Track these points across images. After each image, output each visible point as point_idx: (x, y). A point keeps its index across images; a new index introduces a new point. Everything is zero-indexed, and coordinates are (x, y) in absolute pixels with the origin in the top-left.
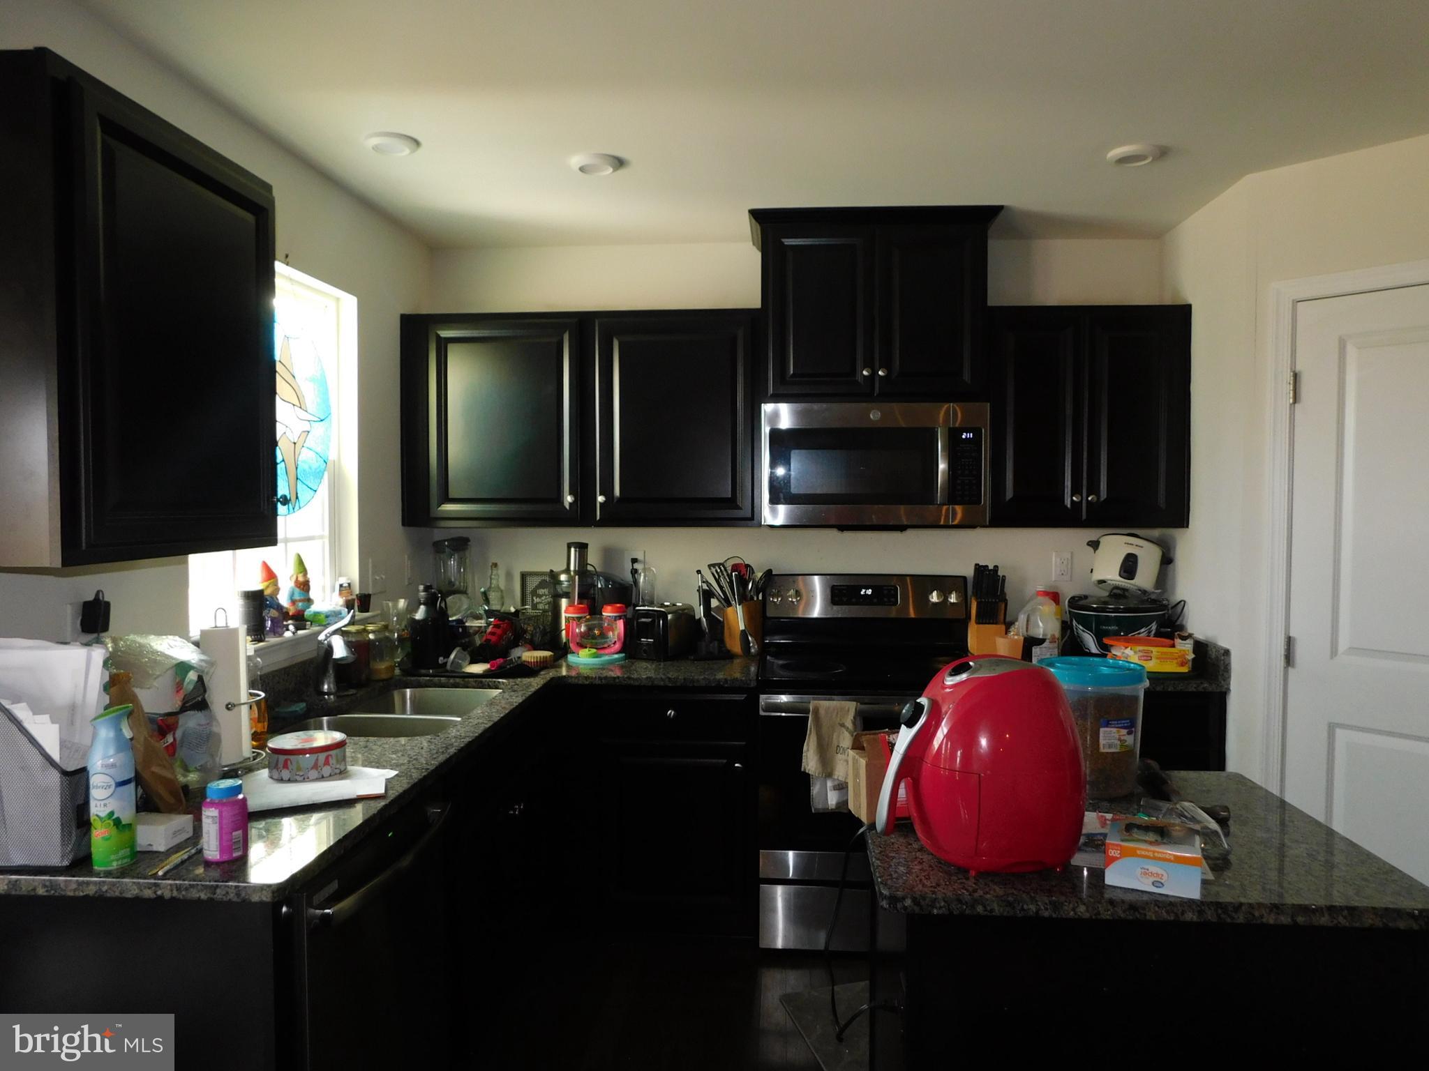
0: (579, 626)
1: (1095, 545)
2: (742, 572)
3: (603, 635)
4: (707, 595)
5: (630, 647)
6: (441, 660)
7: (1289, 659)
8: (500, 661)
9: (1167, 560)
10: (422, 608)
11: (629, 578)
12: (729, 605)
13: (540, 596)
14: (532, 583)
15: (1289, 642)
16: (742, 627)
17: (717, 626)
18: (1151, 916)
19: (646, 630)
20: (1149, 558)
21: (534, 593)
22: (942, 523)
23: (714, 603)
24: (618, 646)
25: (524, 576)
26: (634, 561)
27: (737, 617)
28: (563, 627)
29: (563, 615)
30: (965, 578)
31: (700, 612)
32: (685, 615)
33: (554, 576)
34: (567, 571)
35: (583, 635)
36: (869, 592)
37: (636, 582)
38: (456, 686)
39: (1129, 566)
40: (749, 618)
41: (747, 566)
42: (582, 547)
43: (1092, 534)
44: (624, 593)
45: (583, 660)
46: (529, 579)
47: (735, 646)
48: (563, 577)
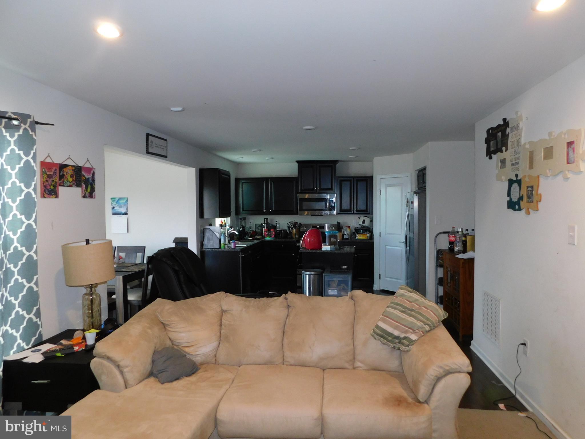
0: (267, 233)
1: (359, 218)
2: (295, 224)
3: (271, 234)
4: (289, 228)
5: (276, 236)
6: (244, 237)
7: (380, 236)
8: (254, 238)
9: (372, 221)
10: (241, 229)
11: (275, 225)
12: (293, 229)
13: (259, 228)
14: (258, 226)
15: (380, 233)
16: (295, 233)
17: (291, 233)
18: (325, 252)
19: (278, 233)
20: (367, 220)
21: (258, 228)
22: (329, 214)
23: (290, 229)
24: (273, 236)
25: (256, 224)
26: (276, 222)
27: (294, 231)
28: (264, 233)
29: (264, 231)
30: (336, 224)
31: (288, 230)
32: (285, 231)
33: (262, 224)
34: (264, 223)
35: (267, 234)
36: (319, 227)
37: (277, 226)
38: (247, 241)
39: (364, 222)
40: (296, 231)
41: (297, 222)
42: (267, 219)
43: (359, 216)
44: (274, 227)
45: (267, 238)
46: (257, 225)
47: (294, 236)
48: (264, 224)
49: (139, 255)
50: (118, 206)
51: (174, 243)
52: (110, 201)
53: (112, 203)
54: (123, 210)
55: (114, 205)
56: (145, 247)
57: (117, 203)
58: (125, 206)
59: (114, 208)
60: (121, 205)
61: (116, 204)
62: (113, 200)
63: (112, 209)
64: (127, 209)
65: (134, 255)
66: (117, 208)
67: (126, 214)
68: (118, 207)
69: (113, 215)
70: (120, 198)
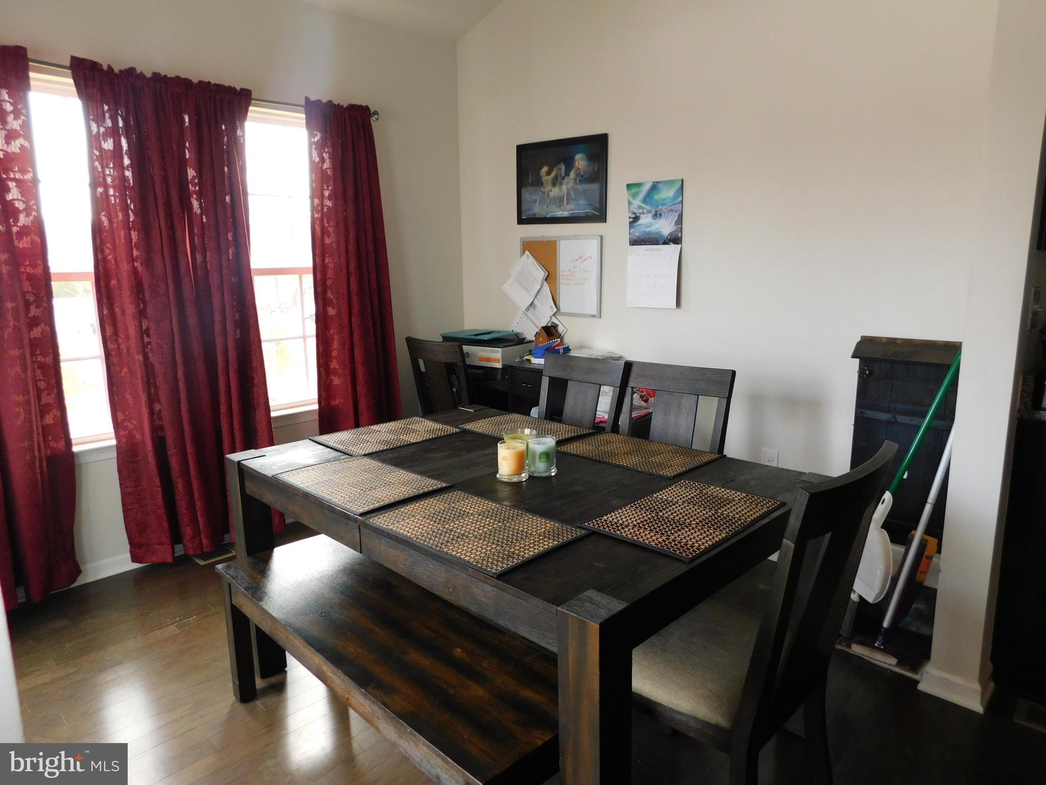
49: (709, 407)
50: (649, 212)
51: (858, 360)
52: (624, 194)
53: (630, 203)
54: (665, 227)
55: (635, 211)
56: (734, 373)
57: (647, 200)
58: (671, 210)
59: (636, 219)
60: (660, 207)
61: (643, 205)
62: (634, 190)
63: (631, 223)
64: (680, 221)
65: (687, 401)
66: (646, 220)
67: (675, 239)
68: (650, 215)
69: (633, 244)
70: (658, 182)
